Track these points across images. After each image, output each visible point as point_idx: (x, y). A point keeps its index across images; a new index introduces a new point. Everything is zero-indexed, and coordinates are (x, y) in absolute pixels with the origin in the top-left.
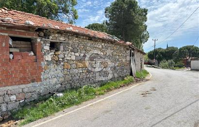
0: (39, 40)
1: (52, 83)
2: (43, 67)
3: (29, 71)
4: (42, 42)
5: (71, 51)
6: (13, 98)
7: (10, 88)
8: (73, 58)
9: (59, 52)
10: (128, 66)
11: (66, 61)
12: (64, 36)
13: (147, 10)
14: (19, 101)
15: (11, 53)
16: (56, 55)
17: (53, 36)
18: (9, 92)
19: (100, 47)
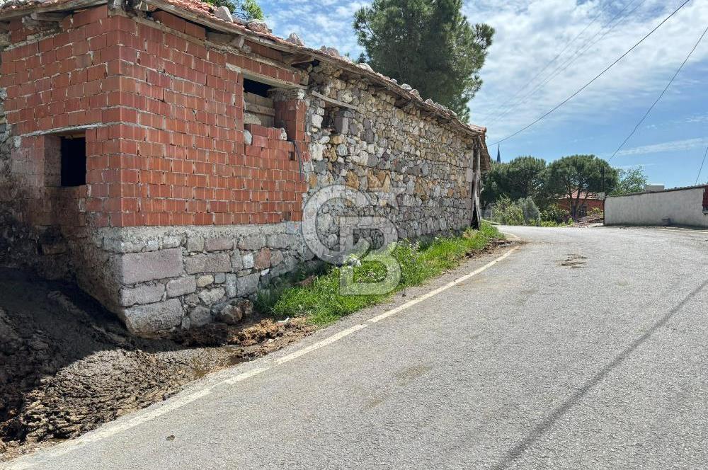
0: (301, 95)
1: (323, 229)
2: (307, 180)
3: (280, 184)
4: (308, 103)
5: (363, 138)
6: (249, 259)
7: (243, 230)
8: (364, 159)
9: (340, 139)
10: (469, 200)
11: (351, 165)
12: (352, 90)
13: (493, 30)
14: (260, 270)
15: (247, 127)
16: (333, 145)
17: (332, 85)
18: (242, 244)
19: (416, 132)
